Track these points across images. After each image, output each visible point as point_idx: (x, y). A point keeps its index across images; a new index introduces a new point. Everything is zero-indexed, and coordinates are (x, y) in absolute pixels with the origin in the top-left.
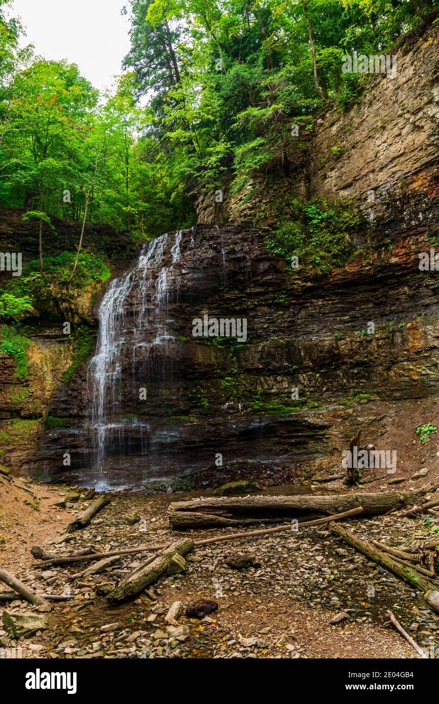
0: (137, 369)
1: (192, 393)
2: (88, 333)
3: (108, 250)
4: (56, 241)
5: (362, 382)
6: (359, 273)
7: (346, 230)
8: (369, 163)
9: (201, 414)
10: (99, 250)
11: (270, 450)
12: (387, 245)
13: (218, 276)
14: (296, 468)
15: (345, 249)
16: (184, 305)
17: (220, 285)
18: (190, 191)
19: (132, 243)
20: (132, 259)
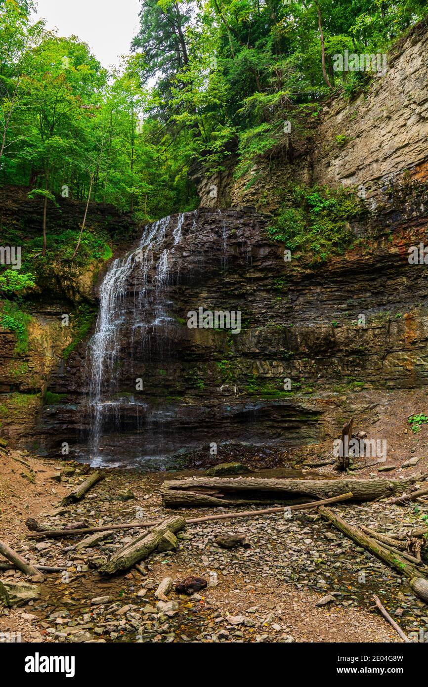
0: (136, 348)
1: (188, 374)
2: (88, 311)
3: (111, 230)
4: (60, 219)
5: (357, 370)
6: (358, 262)
7: (347, 219)
8: (373, 152)
9: (197, 395)
10: (101, 230)
11: (263, 434)
12: (387, 235)
13: (218, 260)
14: (288, 452)
15: (345, 237)
16: (184, 288)
17: (220, 269)
18: (194, 175)
19: (135, 224)
20: (134, 240)
